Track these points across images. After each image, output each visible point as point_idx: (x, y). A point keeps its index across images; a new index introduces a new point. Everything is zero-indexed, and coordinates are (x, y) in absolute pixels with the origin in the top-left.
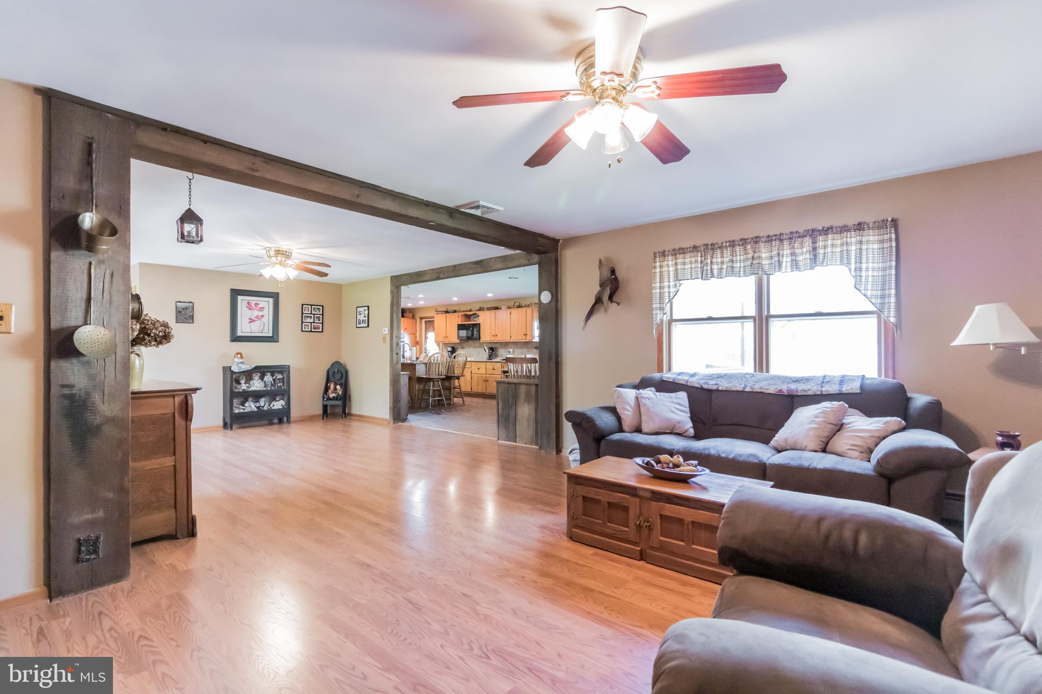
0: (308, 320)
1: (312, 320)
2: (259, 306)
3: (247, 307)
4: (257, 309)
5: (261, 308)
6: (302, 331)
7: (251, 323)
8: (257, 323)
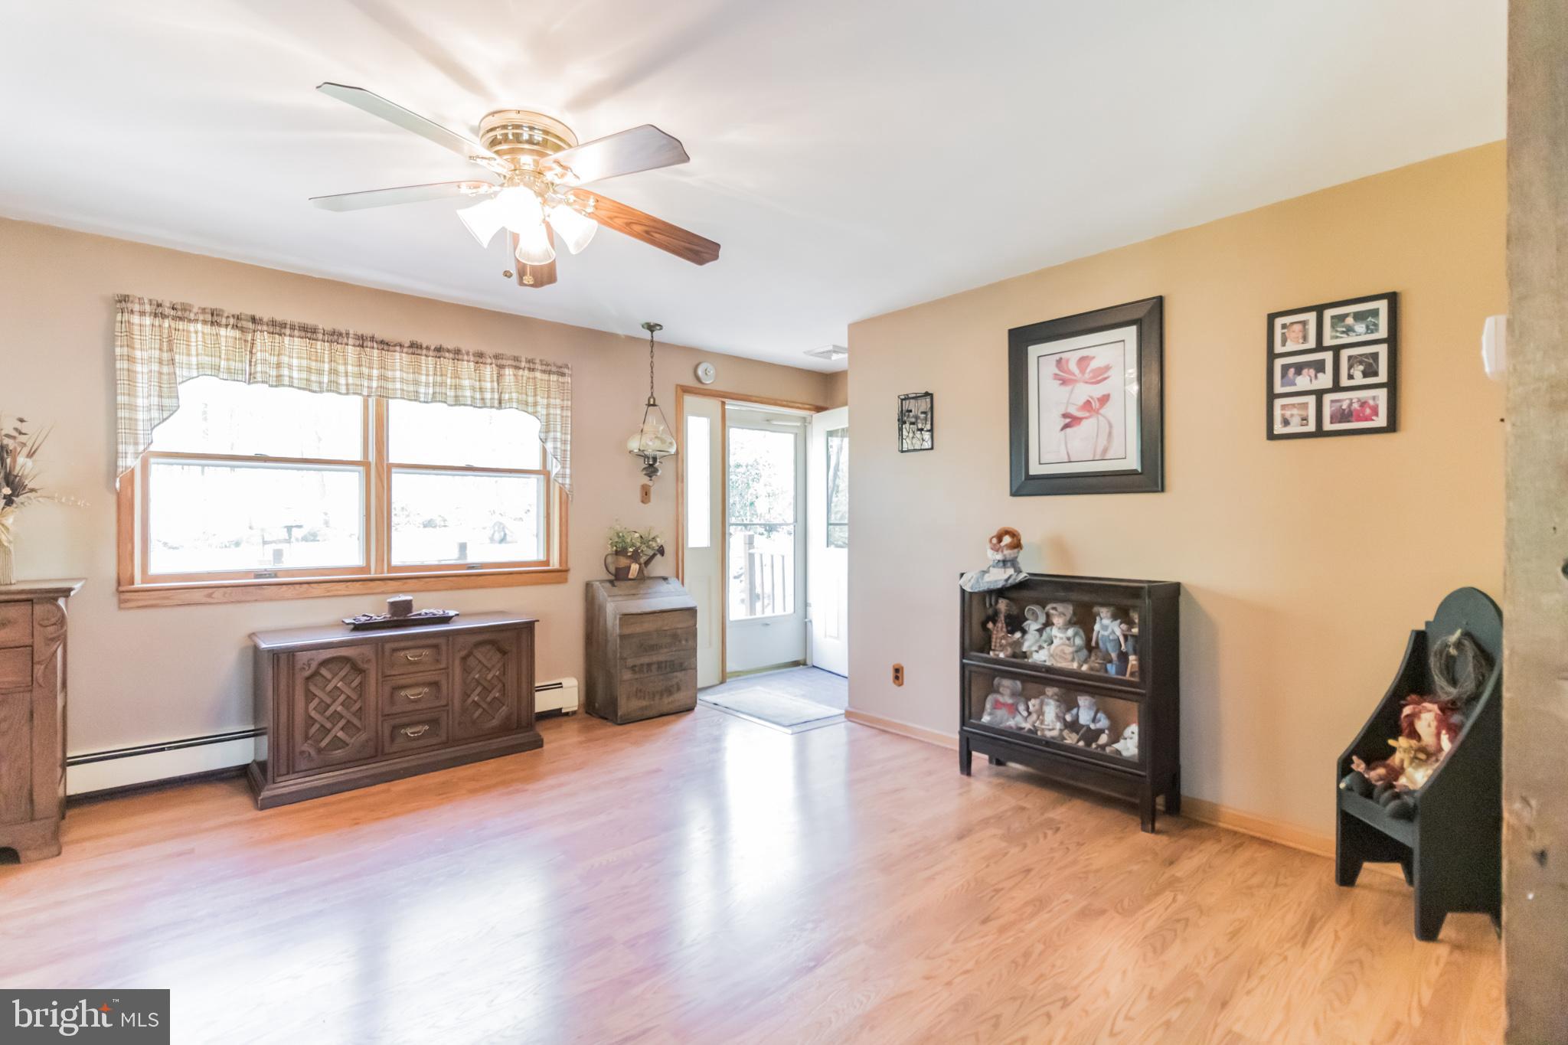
0: (1303, 382)
1: (1325, 380)
2: (1094, 365)
3: (1056, 377)
4: (1087, 376)
5: (1099, 369)
6: (1271, 436)
7: (1068, 430)
8: (1088, 426)
